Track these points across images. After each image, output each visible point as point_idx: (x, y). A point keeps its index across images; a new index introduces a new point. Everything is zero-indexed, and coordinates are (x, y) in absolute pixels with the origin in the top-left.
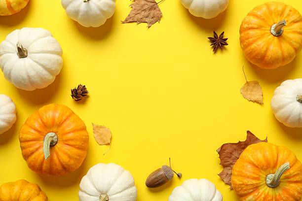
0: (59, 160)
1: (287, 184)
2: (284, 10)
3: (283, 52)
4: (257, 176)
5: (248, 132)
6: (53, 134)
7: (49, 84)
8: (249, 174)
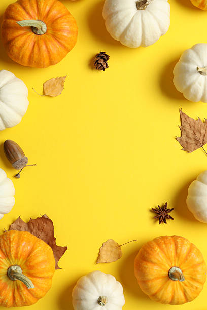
0: (18, 37)
1: (12, 288)
2: (198, 281)
3: (152, 280)
4: (19, 256)
5: (66, 248)
6: (45, 30)
7: (111, 33)
8: (21, 247)
